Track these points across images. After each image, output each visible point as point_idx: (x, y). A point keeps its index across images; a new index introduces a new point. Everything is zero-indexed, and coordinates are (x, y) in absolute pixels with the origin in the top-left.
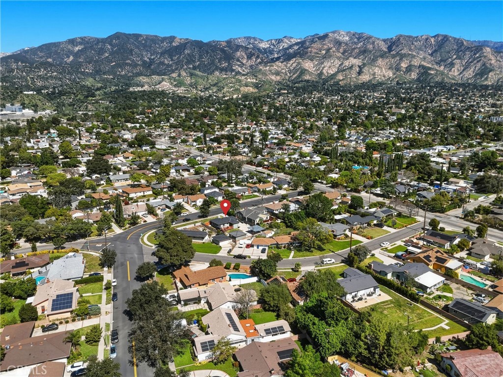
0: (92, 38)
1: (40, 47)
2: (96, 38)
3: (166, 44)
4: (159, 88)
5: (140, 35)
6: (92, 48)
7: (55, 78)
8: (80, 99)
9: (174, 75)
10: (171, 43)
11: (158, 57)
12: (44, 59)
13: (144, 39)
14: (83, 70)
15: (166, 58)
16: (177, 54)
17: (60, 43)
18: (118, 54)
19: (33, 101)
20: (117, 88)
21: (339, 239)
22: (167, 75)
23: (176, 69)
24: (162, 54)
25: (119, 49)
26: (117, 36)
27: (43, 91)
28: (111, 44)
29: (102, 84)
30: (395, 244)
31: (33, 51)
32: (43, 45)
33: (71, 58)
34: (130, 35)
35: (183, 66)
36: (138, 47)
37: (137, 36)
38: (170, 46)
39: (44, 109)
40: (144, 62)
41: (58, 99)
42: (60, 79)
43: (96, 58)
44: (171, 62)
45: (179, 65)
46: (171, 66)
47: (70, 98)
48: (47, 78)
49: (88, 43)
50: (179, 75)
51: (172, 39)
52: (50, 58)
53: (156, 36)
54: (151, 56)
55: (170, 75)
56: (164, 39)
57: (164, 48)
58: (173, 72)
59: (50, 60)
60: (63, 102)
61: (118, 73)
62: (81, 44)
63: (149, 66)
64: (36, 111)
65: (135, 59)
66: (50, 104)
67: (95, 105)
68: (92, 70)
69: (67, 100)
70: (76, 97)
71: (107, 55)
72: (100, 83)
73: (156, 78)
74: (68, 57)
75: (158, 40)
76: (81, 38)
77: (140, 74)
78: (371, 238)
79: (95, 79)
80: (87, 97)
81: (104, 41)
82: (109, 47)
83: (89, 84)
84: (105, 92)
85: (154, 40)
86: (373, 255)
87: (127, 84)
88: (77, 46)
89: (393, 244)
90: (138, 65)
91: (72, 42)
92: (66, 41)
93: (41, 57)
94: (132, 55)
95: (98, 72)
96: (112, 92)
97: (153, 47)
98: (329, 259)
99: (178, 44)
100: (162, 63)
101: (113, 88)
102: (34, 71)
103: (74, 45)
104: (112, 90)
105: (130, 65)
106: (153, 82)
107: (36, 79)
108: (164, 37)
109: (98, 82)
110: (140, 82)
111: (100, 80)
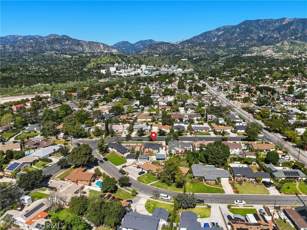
0: (230, 26)
1: (201, 34)
2: (232, 26)
3: (278, 23)
4: (263, 54)
5: (260, 20)
6: (228, 32)
7: (203, 51)
8: (210, 62)
9: (278, 45)
10: (281, 22)
11: (270, 33)
12: (202, 41)
13: (262, 22)
14: (220, 45)
15: (276, 33)
16: (285, 30)
17: (211, 31)
18: (242, 34)
19: (185, 64)
20: (236, 55)
21: (208, 183)
22: (273, 45)
23: (281, 40)
24: (273, 31)
25: (244, 31)
26: (245, 23)
27: (194, 58)
28: (239, 28)
29: (227, 53)
30: (252, 206)
31: (197, 37)
32: (203, 33)
33: (216, 39)
34: (253, 21)
35: (287, 37)
36: (257, 28)
37: (258, 21)
38: (281, 25)
39: (189, 68)
40: (259, 37)
41: (199, 62)
42: (205, 52)
43: (229, 38)
44: (278, 36)
45: (284, 37)
46: (278, 38)
47: (205, 62)
48: (199, 51)
49: (227, 29)
50: (283, 44)
51: (283, 19)
52: (205, 40)
53: (271, 19)
54: (265, 33)
55: (275, 45)
56: (277, 21)
57: (276, 27)
58: (278, 42)
59: (205, 41)
60: (201, 64)
61: (240, 46)
62: (223, 30)
63: (262, 39)
64: (184, 69)
65: (253, 36)
66: (192, 65)
67: (216, 66)
68: (225, 45)
69: (203, 63)
70: (208, 61)
71: (236, 35)
72: (226, 53)
73: (264, 47)
74: (214, 39)
75: (273, 22)
76: (224, 27)
77: (254, 45)
78: (237, 192)
79: (224, 51)
80: (214, 61)
81: (236, 27)
82: (238, 30)
83: (220, 53)
84: (227, 58)
85: (269, 22)
86: (209, 207)
87: (243, 52)
88: (220, 32)
89: (251, 205)
90: (255, 39)
91: (218, 30)
92: (215, 30)
93: (201, 40)
94: (252, 33)
95: (228, 46)
96: (232, 57)
97: (268, 27)
98: (166, 196)
99: (287, 23)
100: (272, 37)
101: (233, 55)
102: (194, 48)
103: (219, 31)
104: (232, 56)
105: (249, 40)
106: (262, 50)
107: (193, 52)
108: (277, 20)
109: (225, 52)
110: (252, 51)
111: (227, 51)
